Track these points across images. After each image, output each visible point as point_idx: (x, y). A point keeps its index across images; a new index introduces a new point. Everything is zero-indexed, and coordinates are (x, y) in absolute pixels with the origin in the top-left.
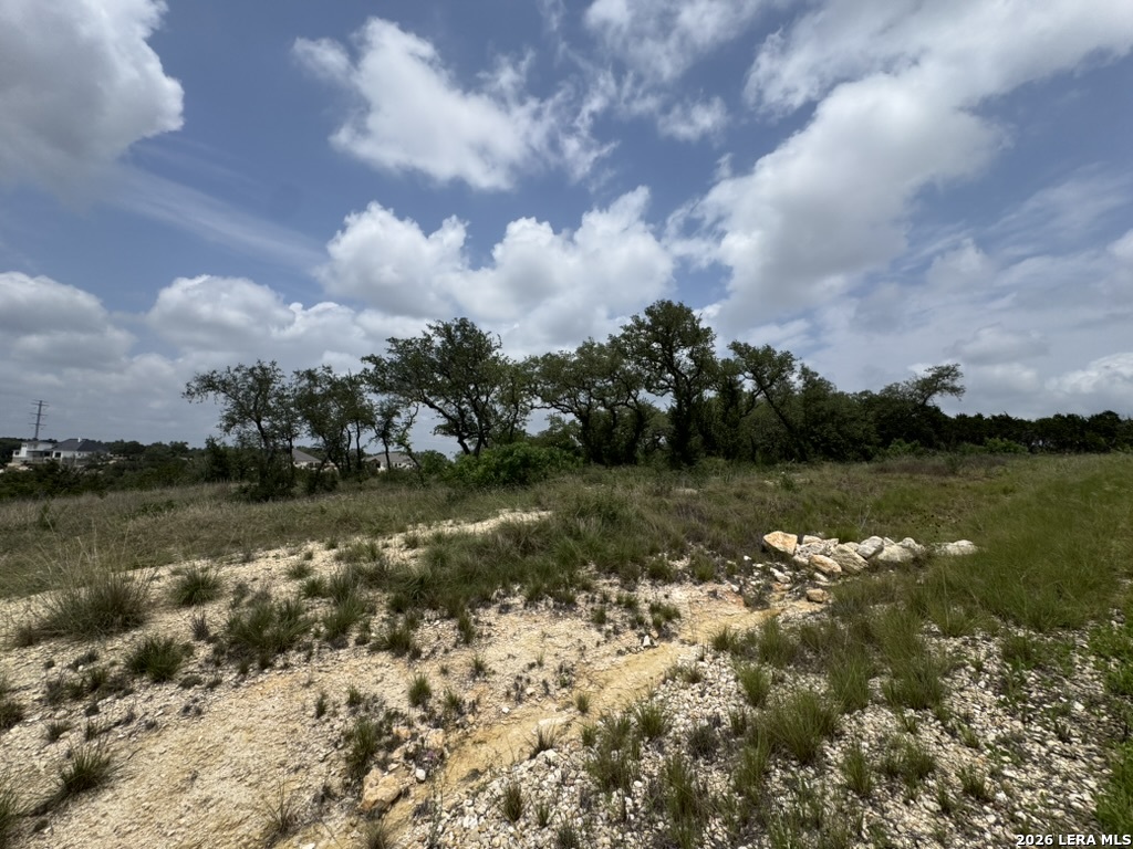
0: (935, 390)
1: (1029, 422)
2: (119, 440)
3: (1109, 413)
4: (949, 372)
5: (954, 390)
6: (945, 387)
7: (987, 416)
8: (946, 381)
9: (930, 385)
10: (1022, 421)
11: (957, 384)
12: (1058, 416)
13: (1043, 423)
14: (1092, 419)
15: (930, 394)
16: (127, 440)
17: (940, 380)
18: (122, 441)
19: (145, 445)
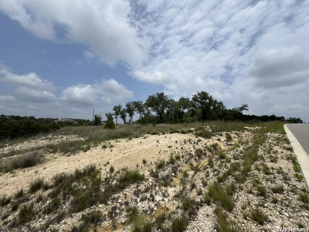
0: (243, 109)
1: (259, 117)
2: (13, 115)
3: (274, 115)
4: (246, 106)
5: (247, 110)
6: (245, 109)
7: (250, 115)
8: (245, 108)
9: (242, 108)
10: (257, 116)
11: (247, 108)
12: (264, 116)
13: (261, 117)
14: (271, 116)
15: (242, 110)
16: (15, 115)
17: (244, 108)
18: (14, 116)
19: (22, 117)
